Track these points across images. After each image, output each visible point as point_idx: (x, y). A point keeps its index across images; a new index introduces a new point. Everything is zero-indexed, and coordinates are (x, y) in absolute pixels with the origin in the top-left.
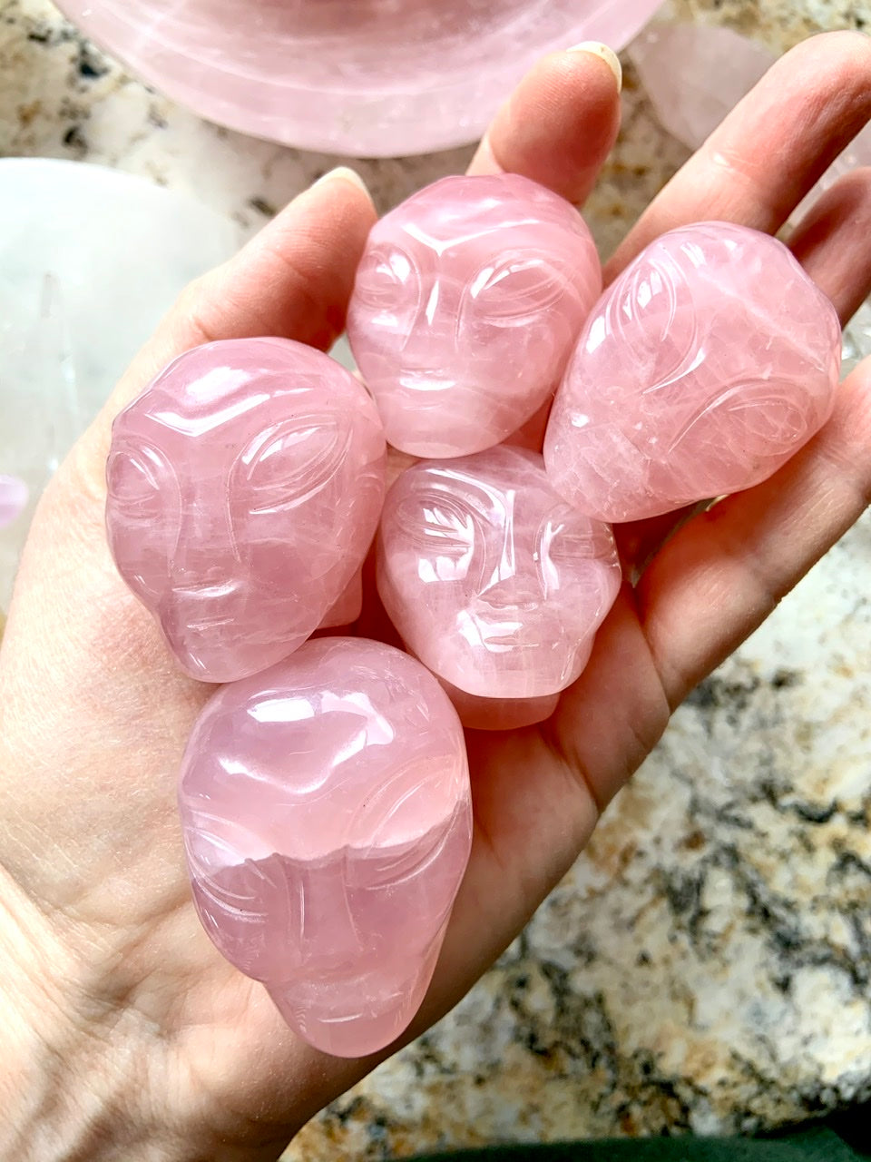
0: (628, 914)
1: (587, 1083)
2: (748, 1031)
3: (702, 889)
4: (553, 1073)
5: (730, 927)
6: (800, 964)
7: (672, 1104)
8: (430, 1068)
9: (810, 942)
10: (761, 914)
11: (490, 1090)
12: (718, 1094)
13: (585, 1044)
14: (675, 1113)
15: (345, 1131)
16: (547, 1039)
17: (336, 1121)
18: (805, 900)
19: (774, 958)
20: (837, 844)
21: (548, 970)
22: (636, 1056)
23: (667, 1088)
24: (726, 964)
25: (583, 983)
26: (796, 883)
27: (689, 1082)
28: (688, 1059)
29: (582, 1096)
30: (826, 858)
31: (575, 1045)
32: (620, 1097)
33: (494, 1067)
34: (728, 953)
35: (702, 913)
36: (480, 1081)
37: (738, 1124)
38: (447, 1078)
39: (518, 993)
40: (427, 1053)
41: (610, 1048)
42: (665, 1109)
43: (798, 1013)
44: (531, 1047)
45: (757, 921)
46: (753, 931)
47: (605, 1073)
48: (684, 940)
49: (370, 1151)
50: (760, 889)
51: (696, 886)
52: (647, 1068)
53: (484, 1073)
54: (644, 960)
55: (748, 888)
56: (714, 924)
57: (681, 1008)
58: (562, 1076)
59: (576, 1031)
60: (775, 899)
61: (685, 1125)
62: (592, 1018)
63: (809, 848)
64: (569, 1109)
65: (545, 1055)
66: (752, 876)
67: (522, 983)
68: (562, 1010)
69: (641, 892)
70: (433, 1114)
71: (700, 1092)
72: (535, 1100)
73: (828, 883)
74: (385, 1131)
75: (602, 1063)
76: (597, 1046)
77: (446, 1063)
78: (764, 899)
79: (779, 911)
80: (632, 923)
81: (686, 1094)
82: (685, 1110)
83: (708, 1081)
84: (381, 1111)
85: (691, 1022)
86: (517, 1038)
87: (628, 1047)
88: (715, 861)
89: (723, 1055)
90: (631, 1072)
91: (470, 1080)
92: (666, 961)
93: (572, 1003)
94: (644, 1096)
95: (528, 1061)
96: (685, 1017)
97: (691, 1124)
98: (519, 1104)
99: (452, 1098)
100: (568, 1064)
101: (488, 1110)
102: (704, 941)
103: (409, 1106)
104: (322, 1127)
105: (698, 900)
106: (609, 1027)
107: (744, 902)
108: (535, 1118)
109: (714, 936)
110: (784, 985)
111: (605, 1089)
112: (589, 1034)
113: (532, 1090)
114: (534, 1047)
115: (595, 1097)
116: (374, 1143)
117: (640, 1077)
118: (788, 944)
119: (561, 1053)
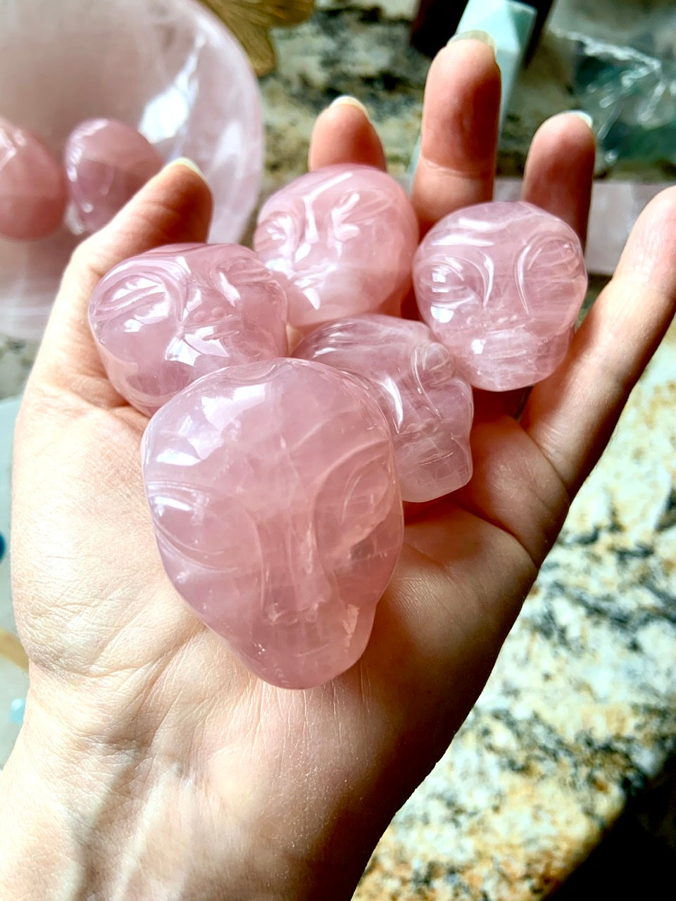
0: (522, 655)
1: (560, 772)
2: (631, 686)
3: (553, 616)
4: (535, 779)
5: (583, 630)
6: (635, 630)
7: (617, 757)
8: (462, 818)
9: (632, 613)
10: (596, 612)
11: (506, 811)
12: (639, 736)
13: (544, 749)
14: (622, 762)
15: (433, 890)
16: (520, 759)
17: (424, 887)
18: (613, 590)
19: (618, 634)
20: (612, 549)
21: (497, 715)
22: (577, 739)
23: (608, 749)
24: (594, 653)
25: (521, 712)
26: (604, 584)
27: (618, 737)
28: (609, 722)
29: (562, 783)
30: (610, 560)
31: (538, 752)
32: (584, 771)
33: (500, 795)
34: (591, 645)
35: (563, 631)
36: (496, 809)
37: (662, 748)
38: (476, 819)
39: (487, 740)
40: (455, 809)
41: (560, 743)
42: (615, 763)
43: (653, 660)
44: (513, 769)
45: (595, 618)
46: (597, 624)
47: (566, 760)
48: (563, 652)
49: (456, 895)
50: (585, 598)
51: (550, 617)
52: (589, 743)
53: (496, 802)
54: (547, 677)
55: (579, 601)
56: (573, 633)
57: (585, 694)
58: (543, 777)
59: (534, 744)
60: (597, 599)
61: (632, 766)
62: (539, 731)
63: (597, 559)
64: (559, 795)
65: (525, 770)
66: (576, 593)
67: (486, 732)
68: (519, 735)
69: (521, 637)
70: (481, 848)
71: (629, 741)
72: (536, 802)
73: (620, 573)
74: (458, 876)
75: (561, 754)
76: (551, 746)
77: (470, 810)
78: (591, 601)
79: (604, 605)
80: (527, 659)
81: (621, 746)
82: (627, 756)
83: (629, 731)
84: (448, 864)
85: (596, 700)
86: (503, 768)
87: (570, 736)
88: (551, 596)
89: (627, 710)
90: (581, 751)
91: (490, 812)
92: (560, 670)
93: (522, 727)
94: (598, 761)
95: (517, 780)
96: (590, 699)
97: (635, 764)
98: (527, 811)
99: (486, 830)
100: (541, 767)
101: (512, 826)
102: (573, 646)
103: (462, 850)
104: (418, 896)
105: (555, 624)
106: (551, 730)
107: (582, 611)
108: (541, 814)
109: (577, 639)
110: (635, 647)
111: (572, 770)
112: (543, 741)
113: (531, 797)
114: (516, 767)
115: (569, 779)
116: (455, 888)
117: (587, 752)
118: (621, 621)
119: (533, 763)
